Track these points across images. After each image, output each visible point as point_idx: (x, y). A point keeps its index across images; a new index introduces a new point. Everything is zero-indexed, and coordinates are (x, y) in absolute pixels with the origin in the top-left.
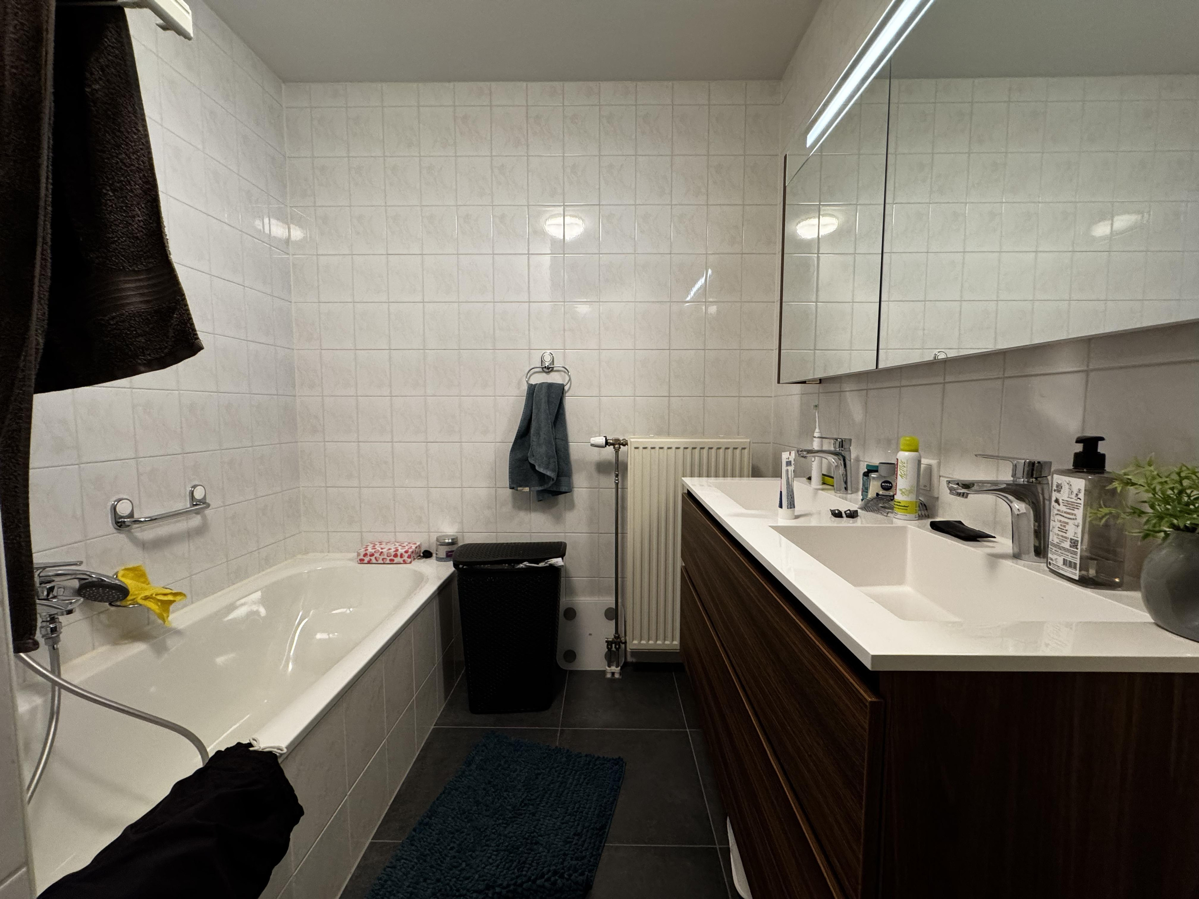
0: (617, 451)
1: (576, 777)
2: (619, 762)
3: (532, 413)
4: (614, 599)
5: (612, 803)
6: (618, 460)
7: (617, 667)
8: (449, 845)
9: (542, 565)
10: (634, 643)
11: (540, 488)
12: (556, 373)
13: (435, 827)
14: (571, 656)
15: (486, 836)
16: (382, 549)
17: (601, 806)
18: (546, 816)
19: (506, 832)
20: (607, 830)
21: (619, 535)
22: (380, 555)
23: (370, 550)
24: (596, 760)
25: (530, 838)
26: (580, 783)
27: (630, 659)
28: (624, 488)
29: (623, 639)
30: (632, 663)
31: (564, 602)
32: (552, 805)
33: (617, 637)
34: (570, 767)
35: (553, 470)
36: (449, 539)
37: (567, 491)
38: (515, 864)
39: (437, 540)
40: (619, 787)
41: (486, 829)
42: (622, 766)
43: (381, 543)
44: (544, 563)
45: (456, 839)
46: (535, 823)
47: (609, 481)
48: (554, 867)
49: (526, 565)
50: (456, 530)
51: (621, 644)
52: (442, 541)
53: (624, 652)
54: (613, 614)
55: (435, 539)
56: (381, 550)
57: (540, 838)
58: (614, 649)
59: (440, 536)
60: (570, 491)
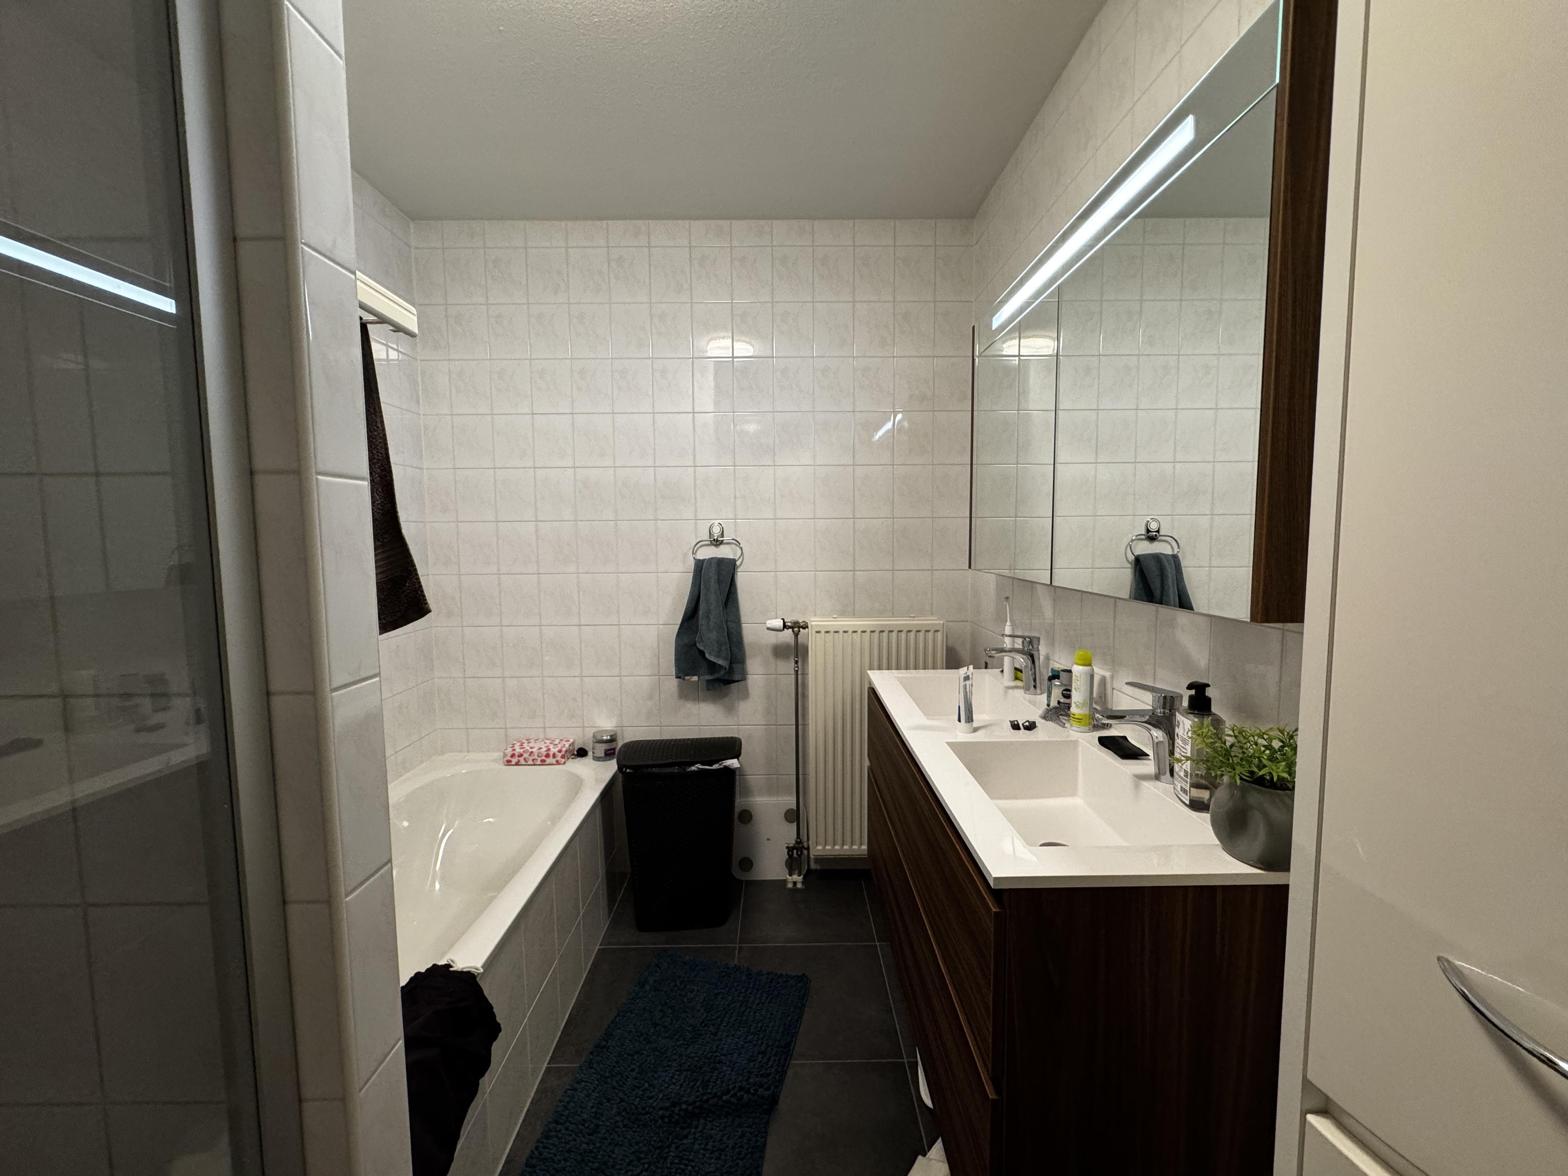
0: (796, 635)
1: (758, 996)
2: (802, 979)
3: (700, 592)
4: (795, 799)
5: (797, 1021)
6: (797, 645)
7: (799, 875)
8: (629, 1067)
9: (716, 766)
10: (819, 849)
11: (710, 677)
12: (726, 546)
13: (613, 1050)
14: (747, 864)
15: (666, 1057)
16: (531, 748)
17: (785, 1024)
18: (728, 1036)
19: (687, 1053)
20: (791, 1048)
21: (800, 727)
22: (530, 755)
23: (518, 751)
24: (779, 977)
25: (713, 1057)
26: (763, 1001)
27: (813, 866)
28: (805, 674)
29: (805, 845)
30: (816, 871)
31: (740, 803)
32: (734, 1025)
33: (799, 842)
34: (751, 985)
35: (725, 659)
36: (607, 736)
37: (740, 679)
38: (699, 1083)
39: (594, 736)
40: (803, 1005)
41: (666, 1050)
42: (807, 983)
43: (529, 741)
44: (718, 765)
45: (635, 1060)
46: (717, 1043)
47: (787, 667)
48: (740, 1084)
49: (698, 768)
50: (614, 725)
51: (804, 850)
52: (599, 738)
53: (806, 859)
54: (794, 816)
55: (592, 735)
56: (530, 750)
57: (723, 1057)
58: (795, 855)
59: (596, 732)
60: (744, 679)
